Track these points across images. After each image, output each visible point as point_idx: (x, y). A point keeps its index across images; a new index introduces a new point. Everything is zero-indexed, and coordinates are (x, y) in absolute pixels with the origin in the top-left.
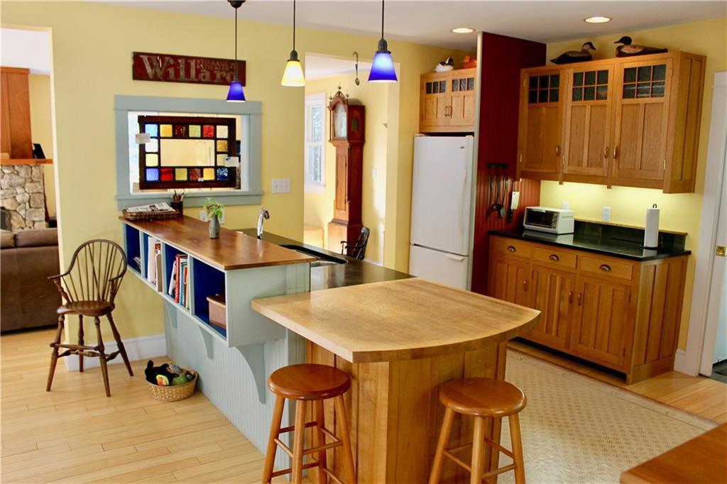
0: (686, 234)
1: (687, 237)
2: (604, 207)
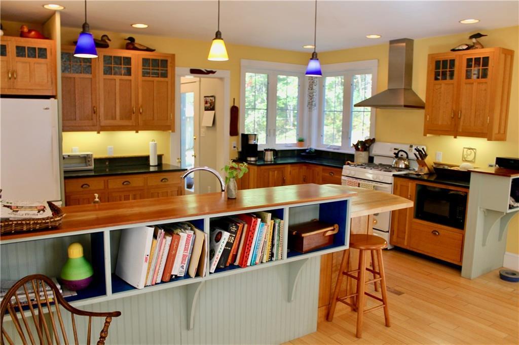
0: (163, 155)
1: (163, 157)
2: (109, 147)
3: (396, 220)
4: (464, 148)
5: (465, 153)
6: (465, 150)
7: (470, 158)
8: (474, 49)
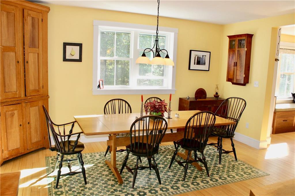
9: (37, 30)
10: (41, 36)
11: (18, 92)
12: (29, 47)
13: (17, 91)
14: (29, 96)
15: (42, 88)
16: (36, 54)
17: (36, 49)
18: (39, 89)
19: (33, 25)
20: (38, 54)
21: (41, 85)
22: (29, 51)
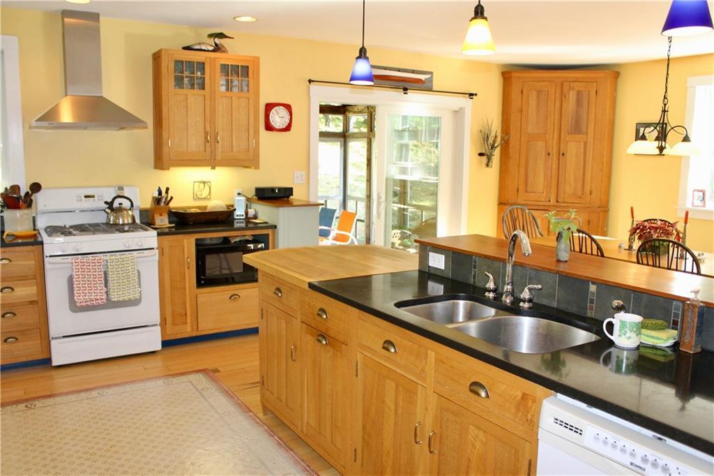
3: (168, 301)
4: (194, 182)
5: (196, 188)
6: (197, 184)
7: (205, 193)
8: (220, 52)
9: (585, 108)
10: (592, 116)
11: (545, 194)
12: (569, 134)
13: (543, 193)
14: (561, 202)
15: (588, 193)
16: (582, 144)
17: (582, 136)
18: (583, 194)
19: (579, 102)
20: (585, 144)
21: (587, 189)
22: (567, 139)
